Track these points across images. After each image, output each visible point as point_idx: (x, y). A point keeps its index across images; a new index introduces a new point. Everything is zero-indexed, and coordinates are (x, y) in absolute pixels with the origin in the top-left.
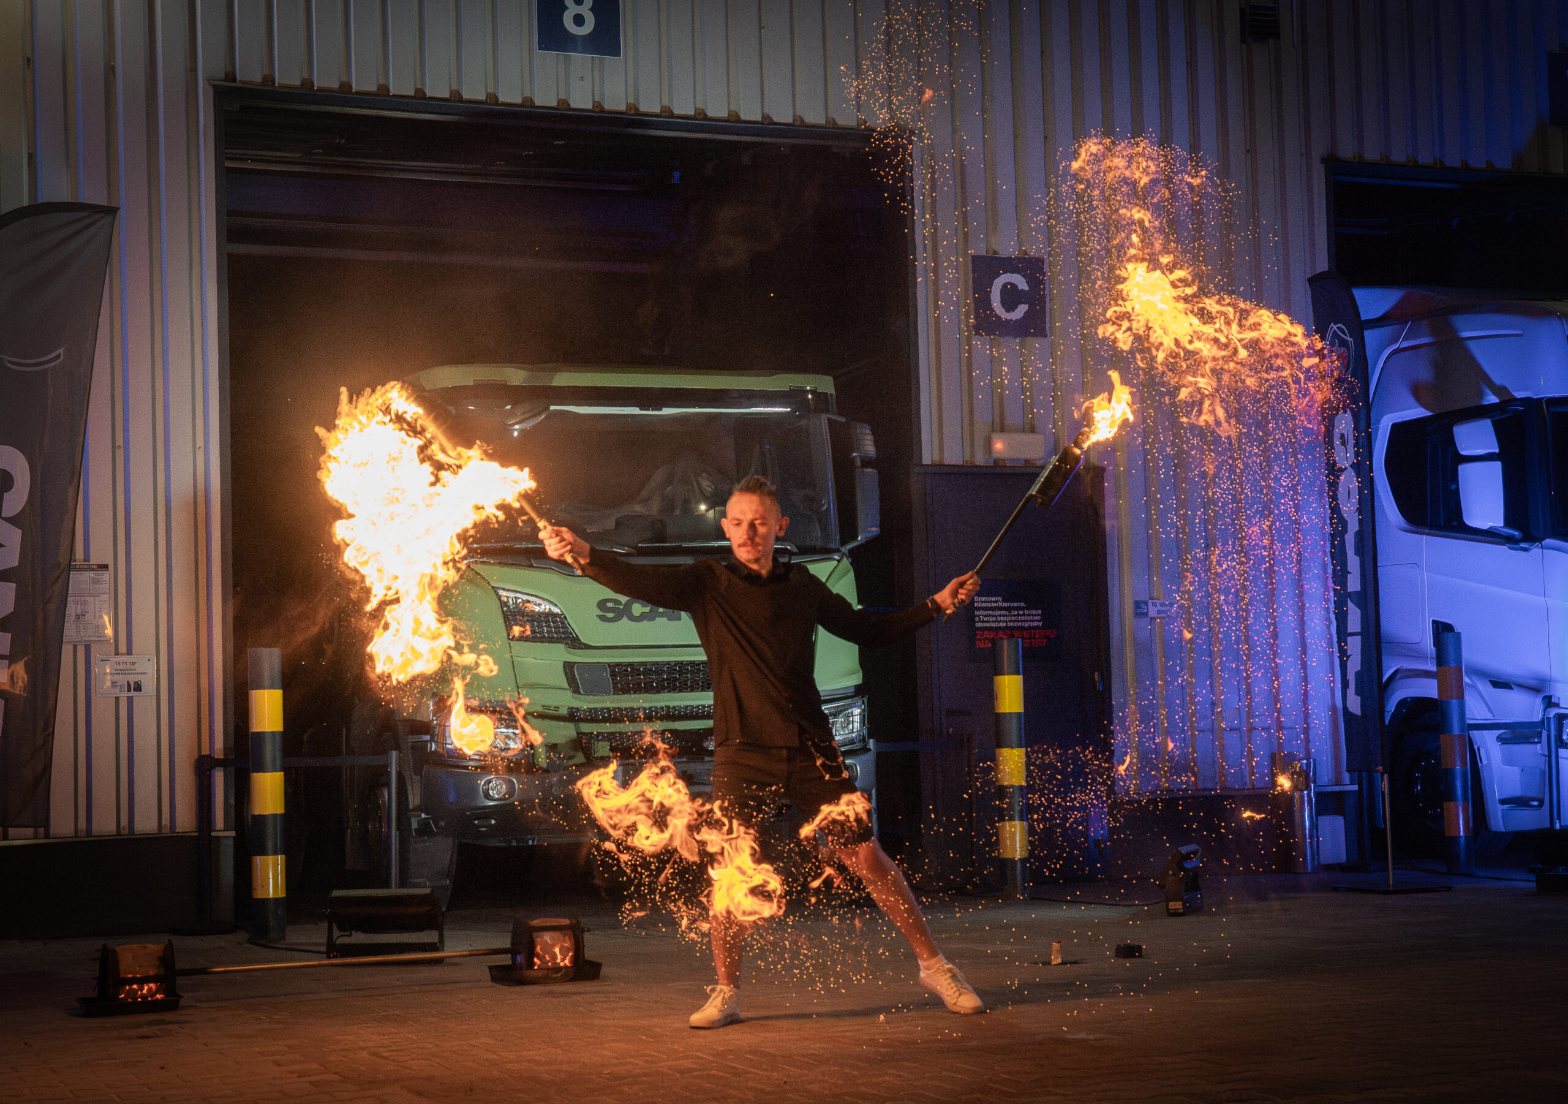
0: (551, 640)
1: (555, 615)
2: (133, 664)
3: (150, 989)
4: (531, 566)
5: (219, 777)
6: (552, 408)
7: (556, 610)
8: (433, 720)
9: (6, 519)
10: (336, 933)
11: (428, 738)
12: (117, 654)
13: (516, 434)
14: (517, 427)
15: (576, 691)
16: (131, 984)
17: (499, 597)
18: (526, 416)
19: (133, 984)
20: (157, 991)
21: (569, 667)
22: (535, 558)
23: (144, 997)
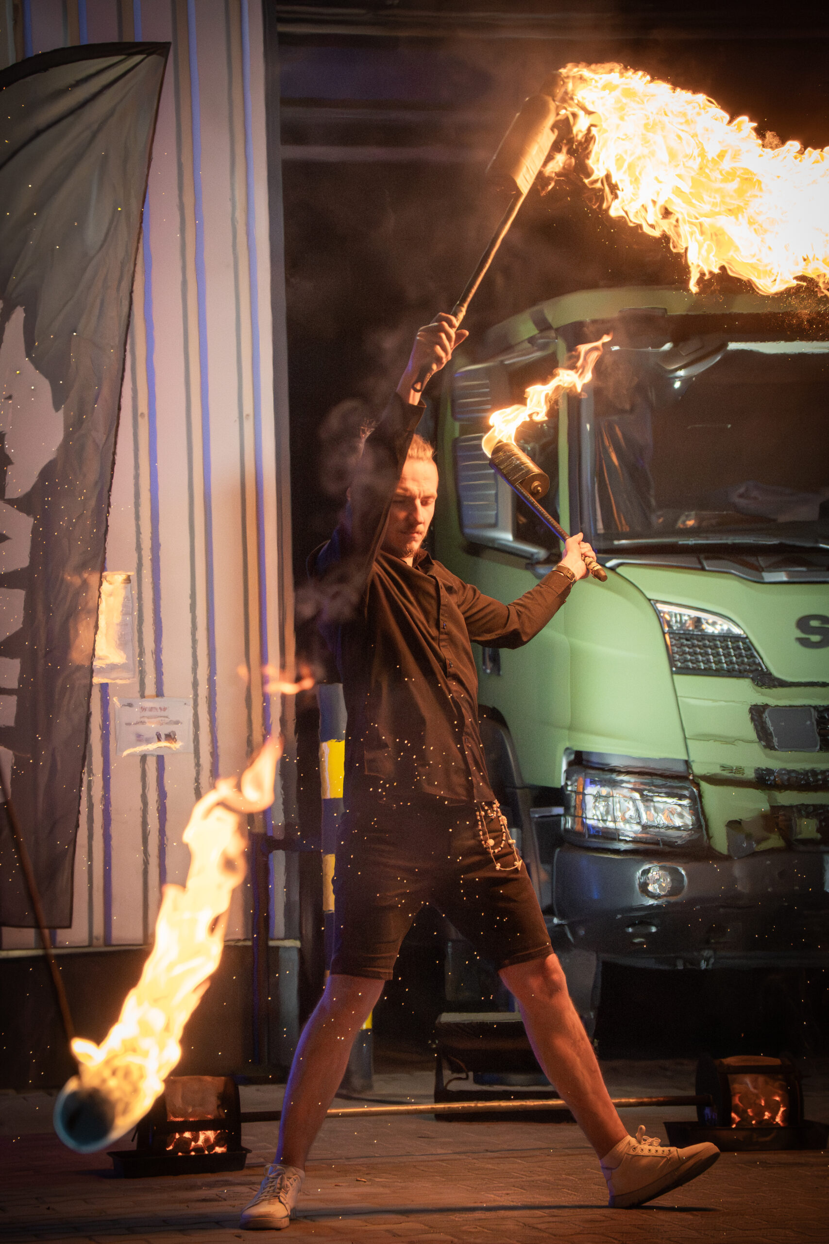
0: (730, 673)
1: (736, 638)
2: (165, 709)
3: (207, 1140)
4: (703, 569)
5: (279, 860)
6: (733, 346)
7: (736, 631)
8: (566, 785)
9: (11, 502)
10: (447, 1074)
11: (559, 810)
12: (143, 696)
13: (677, 385)
14: (681, 373)
15: (769, 746)
16: (181, 1132)
17: (658, 613)
18: (692, 357)
19: (184, 1132)
20: (218, 1142)
21: (757, 712)
22: (707, 558)
23: (198, 1149)
